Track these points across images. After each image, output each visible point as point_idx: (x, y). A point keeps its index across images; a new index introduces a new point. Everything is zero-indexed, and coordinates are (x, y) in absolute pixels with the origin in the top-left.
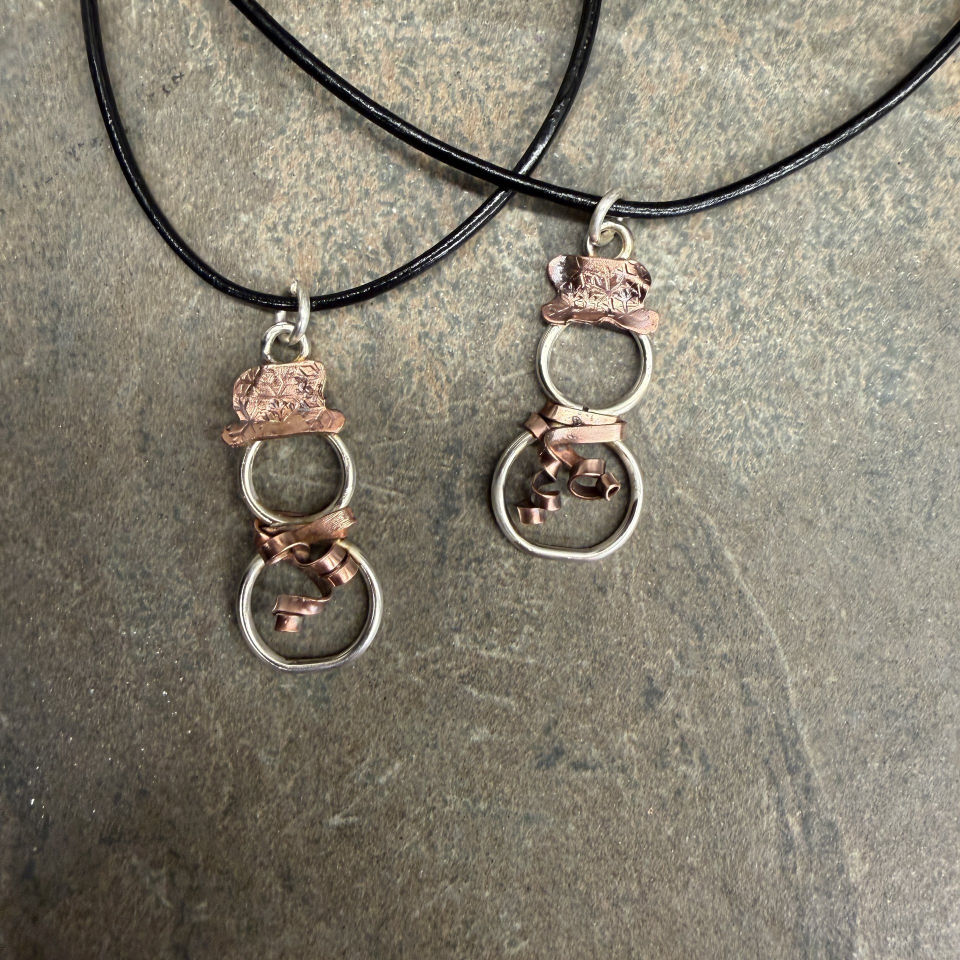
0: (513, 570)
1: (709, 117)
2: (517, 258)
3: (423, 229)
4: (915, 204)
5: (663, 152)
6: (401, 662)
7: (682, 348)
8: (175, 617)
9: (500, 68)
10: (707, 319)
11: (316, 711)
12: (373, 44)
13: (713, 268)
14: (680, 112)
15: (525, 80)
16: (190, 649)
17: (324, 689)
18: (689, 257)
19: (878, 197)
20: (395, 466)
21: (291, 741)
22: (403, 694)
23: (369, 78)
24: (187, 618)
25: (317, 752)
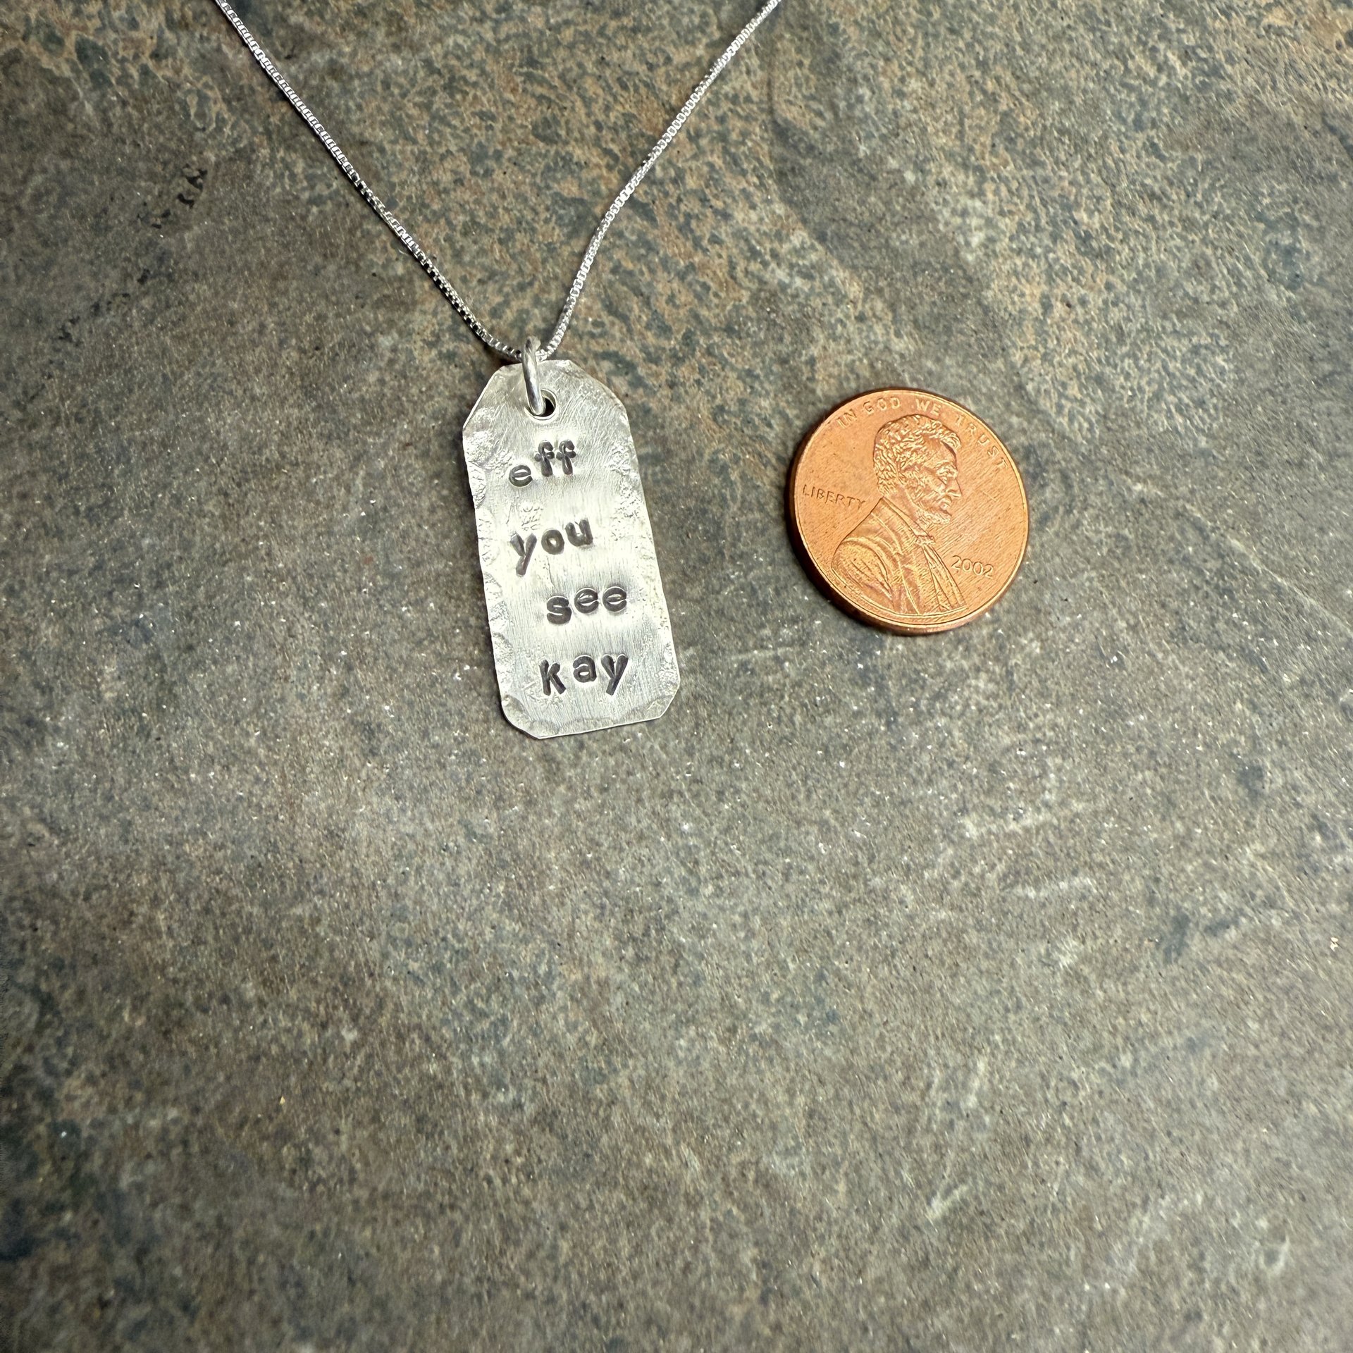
0: (991, 686)
1: (934, 25)
2: (791, 266)
3: (652, 271)
4: (1203, 55)
5: (902, 80)
6: (910, 898)
7: (1047, 307)
8: (539, 1001)
9: (654, 39)
10: (1057, 259)
11: (825, 1044)
12: (469, 54)
13: (1032, 197)
14: (898, 30)
15: (693, 44)
16: (587, 1044)
17: (820, 1001)
18: (996, 192)
19: (1161, 58)
20: (764, 613)
21: (811, 1114)
22: (934, 948)
23: (484, 100)
24: (559, 994)
25: (858, 1111)
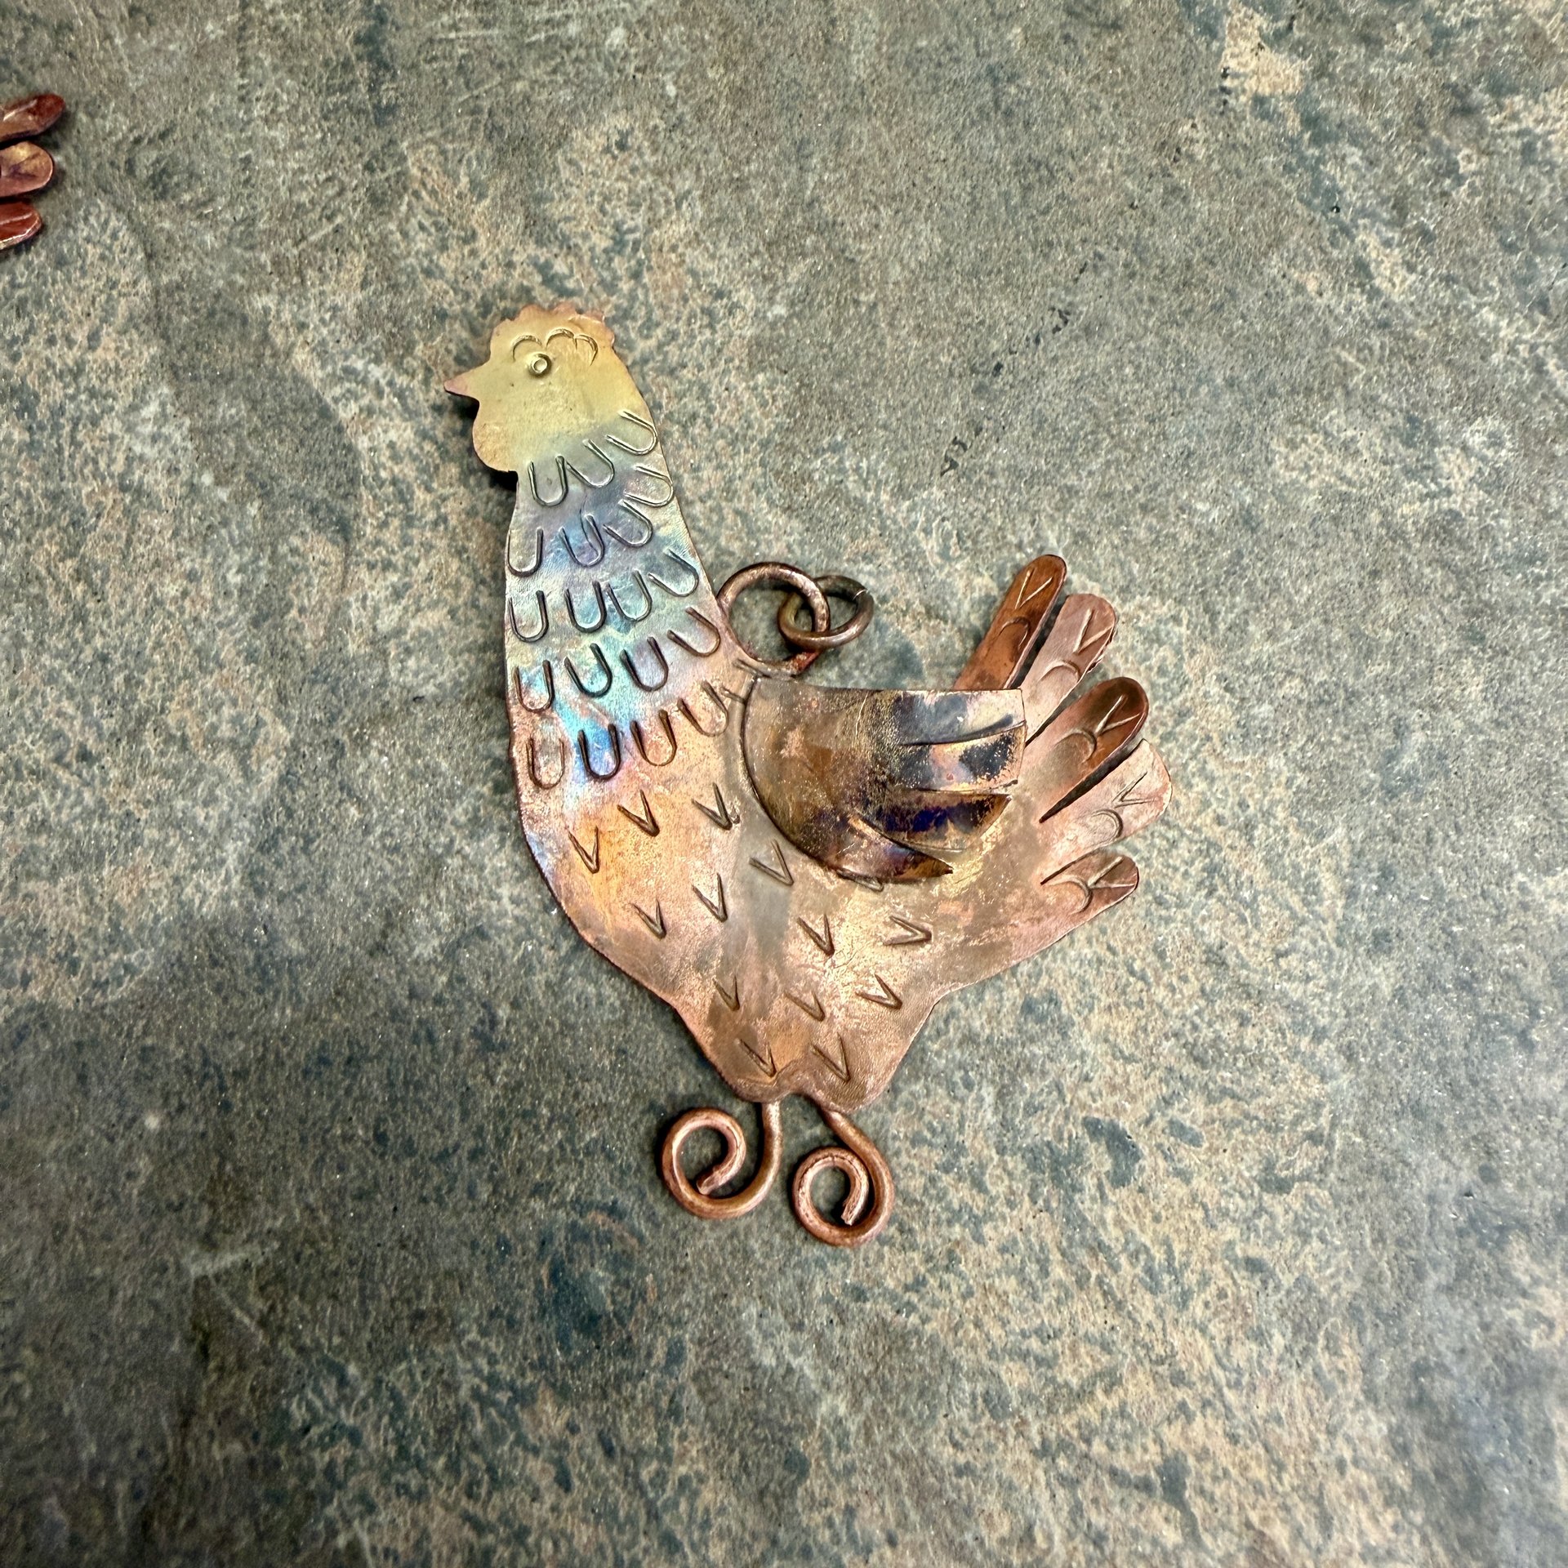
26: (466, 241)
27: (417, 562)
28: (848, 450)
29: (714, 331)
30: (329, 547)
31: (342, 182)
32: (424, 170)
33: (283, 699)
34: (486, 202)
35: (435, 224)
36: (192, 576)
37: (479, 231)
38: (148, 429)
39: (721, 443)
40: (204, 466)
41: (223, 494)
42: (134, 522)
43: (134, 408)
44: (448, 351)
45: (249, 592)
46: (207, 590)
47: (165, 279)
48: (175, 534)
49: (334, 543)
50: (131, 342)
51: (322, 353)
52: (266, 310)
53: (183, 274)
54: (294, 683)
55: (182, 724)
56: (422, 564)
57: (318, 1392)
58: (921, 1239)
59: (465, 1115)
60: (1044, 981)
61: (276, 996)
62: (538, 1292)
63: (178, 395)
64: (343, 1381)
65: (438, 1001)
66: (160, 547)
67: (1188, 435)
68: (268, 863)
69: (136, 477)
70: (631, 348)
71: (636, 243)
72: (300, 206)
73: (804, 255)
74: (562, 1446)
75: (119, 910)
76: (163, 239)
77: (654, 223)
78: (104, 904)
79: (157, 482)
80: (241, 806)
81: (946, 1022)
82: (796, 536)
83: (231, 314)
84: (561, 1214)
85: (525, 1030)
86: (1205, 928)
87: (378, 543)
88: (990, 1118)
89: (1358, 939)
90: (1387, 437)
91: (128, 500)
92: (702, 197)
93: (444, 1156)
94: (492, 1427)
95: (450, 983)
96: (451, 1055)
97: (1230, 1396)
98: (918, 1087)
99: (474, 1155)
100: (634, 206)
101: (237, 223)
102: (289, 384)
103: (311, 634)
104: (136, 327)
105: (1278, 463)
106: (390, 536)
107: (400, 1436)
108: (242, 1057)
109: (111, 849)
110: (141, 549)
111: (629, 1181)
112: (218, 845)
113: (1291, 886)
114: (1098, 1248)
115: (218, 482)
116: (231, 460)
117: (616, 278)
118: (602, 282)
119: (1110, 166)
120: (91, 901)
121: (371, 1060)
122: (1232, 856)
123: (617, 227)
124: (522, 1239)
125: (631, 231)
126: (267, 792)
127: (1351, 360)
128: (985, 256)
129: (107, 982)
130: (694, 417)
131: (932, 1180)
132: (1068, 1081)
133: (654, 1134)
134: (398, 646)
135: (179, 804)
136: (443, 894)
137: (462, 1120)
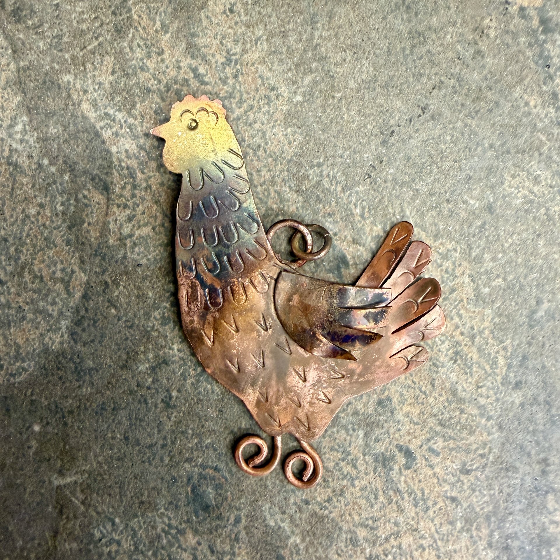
26: (159, 54)
27: (138, 206)
28: (325, 167)
29: (270, 107)
30: (100, 196)
31: (102, 20)
32: (140, 16)
33: (82, 262)
34: (168, 35)
35: (145, 44)
36: (41, 206)
37: (165, 49)
38: (18, 136)
39: (270, 159)
40: (44, 156)
41: (53, 169)
42: (14, 179)
43: (11, 126)
44: (151, 108)
45: (66, 215)
46: (48, 212)
47: (22, 64)
48: (33, 186)
49: (102, 194)
50: (8, 94)
51: (95, 104)
52: (69, 82)
53: (30, 62)
54: (87, 255)
55: (40, 270)
56: (141, 207)
57: (105, 528)
58: (331, 484)
59: (159, 431)
60: (387, 393)
61: (84, 382)
62: (187, 496)
63: (31, 121)
64: (113, 524)
65: (149, 388)
66: (27, 192)
67: (471, 169)
68: (79, 330)
69: (14, 159)
70: (233, 112)
71: (236, 61)
72: (82, 31)
73: (311, 72)
74: (195, 549)
75: (18, 346)
76: (20, 43)
77: (244, 51)
78: (12, 343)
79: (24, 162)
80: (67, 307)
81: (347, 406)
82: (300, 204)
83: (53, 83)
84: (196, 469)
85: (183, 401)
86: (451, 375)
87: (121, 196)
88: (361, 442)
89: (510, 383)
90: (553, 176)
91: (11, 169)
92: (267, 40)
93: (151, 446)
94: (169, 542)
95: (153, 382)
96: (153, 409)
97: (439, 543)
98: (335, 430)
99: (163, 446)
100: (236, 42)
101: (54, 38)
102: (80, 119)
103: (94, 234)
104: (10, 87)
105: (507, 183)
106: (127, 193)
107: (135, 544)
108: (71, 405)
109: (14, 321)
110: (18, 192)
111: (222, 458)
112: (58, 321)
113: (487, 361)
114: (397, 491)
115: (51, 164)
116: (56, 154)
117: (226, 78)
118: (220, 79)
119: (451, 37)
120: (7, 342)
121: (122, 409)
122: (465, 349)
123: (228, 52)
124: (181, 477)
125: (234, 54)
126: (77, 301)
127: (544, 139)
128: (391, 78)
129: (15, 374)
130: (259, 146)
131: (337, 464)
132: (392, 430)
133: (232, 442)
134: (131, 242)
135: (41, 304)
136: (150, 347)
137: (158, 434)
